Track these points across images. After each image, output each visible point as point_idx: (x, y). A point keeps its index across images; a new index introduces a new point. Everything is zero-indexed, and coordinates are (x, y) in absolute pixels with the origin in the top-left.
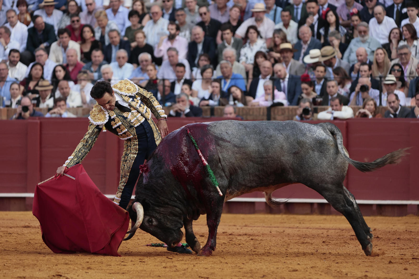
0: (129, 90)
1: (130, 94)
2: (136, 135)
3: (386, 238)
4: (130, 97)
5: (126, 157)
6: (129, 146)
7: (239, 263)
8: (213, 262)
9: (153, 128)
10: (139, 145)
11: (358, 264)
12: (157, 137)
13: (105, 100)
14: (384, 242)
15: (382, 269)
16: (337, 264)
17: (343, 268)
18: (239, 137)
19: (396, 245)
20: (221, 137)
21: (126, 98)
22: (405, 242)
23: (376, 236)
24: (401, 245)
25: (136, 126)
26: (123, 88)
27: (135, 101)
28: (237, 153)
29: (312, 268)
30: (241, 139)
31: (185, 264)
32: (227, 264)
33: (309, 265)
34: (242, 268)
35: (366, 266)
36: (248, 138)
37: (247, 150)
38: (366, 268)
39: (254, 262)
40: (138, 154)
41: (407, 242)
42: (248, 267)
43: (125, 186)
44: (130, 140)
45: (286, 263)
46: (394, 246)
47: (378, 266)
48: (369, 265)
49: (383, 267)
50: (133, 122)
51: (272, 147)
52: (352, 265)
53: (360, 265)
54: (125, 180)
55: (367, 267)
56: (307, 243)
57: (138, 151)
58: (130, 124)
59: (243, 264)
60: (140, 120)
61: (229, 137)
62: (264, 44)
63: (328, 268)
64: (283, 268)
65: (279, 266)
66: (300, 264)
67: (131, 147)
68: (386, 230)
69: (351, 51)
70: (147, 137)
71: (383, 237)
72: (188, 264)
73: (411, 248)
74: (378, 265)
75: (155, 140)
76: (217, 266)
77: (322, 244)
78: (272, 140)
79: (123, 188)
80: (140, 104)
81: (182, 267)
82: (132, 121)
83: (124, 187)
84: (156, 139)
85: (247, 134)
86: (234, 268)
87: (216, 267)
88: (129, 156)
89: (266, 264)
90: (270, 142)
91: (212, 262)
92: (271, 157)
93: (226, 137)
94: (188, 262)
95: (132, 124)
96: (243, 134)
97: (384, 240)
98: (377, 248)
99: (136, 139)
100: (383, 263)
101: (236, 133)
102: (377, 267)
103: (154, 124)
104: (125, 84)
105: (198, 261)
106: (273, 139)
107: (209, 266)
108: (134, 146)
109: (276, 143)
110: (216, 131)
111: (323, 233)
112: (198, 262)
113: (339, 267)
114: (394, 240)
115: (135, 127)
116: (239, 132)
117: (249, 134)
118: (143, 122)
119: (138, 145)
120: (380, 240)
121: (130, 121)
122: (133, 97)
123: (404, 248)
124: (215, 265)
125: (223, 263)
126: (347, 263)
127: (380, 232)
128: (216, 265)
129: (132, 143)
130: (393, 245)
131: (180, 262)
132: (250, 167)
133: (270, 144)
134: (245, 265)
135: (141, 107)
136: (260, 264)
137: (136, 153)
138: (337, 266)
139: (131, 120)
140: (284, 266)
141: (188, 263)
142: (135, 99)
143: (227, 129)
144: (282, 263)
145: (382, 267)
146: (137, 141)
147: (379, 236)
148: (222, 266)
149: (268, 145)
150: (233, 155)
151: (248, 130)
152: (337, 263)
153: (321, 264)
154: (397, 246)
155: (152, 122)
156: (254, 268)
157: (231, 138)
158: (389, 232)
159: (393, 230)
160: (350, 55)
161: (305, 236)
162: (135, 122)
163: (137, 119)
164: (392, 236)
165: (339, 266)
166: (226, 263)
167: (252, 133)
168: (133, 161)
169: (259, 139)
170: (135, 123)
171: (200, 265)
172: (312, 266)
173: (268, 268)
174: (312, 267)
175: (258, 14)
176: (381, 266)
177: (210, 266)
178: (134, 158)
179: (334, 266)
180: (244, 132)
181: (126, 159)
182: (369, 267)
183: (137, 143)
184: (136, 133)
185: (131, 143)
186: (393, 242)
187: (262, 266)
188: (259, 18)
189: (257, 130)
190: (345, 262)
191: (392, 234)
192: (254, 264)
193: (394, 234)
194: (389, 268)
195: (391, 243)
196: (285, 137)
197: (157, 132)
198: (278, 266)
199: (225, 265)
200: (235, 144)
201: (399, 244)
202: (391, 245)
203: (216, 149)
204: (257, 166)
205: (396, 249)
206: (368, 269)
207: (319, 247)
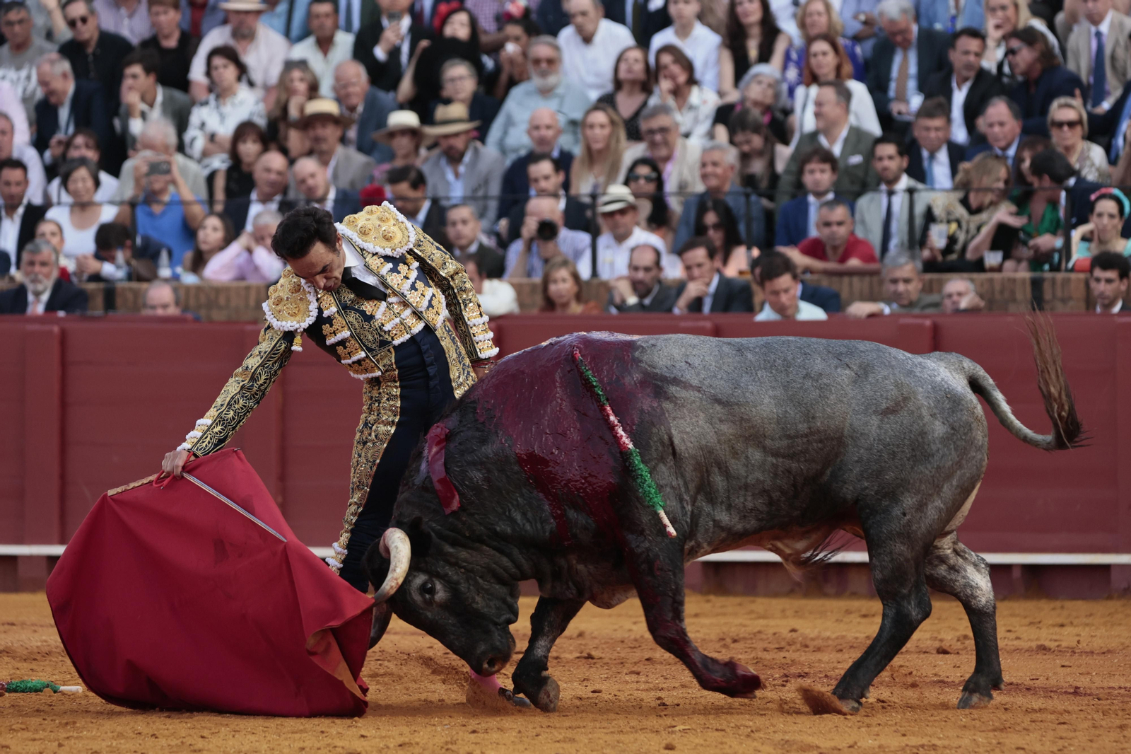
0: (387, 238)
1: (388, 252)
2: (395, 370)
3: (614, 658)
4: (387, 258)
5: (366, 432)
6: (376, 401)
7: (190, 735)
8: (115, 734)
9: (446, 351)
10: (402, 397)
11: (534, 734)
12: (459, 377)
13: (312, 265)
14: (607, 671)
15: (602, 748)
16: (473, 736)
17: (490, 747)
18: (725, 375)
19: (643, 679)
20: (673, 376)
21: (375, 262)
22: (666, 670)
23: (585, 655)
24: (657, 679)
25: (397, 342)
26: (373, 230)
27: (399, 272)
28: (721, 421)
29: (401, 748)
30: (734, 381)
31: (34, 740)
32: (157, 740)
33: (393, 739)
34: (200, 751)
35: (558, 739)
36: (752, 378)
37: (754, 413)
38: (558, 745)
39: (234, 733)
40: (399, 425)
41: (673, 669)
42: (217, 746)
43: (361, 515)
44: (375, 382)
45: (327, 734)
46: (637, 682)
47: (590, 739)
48: (564, 737)
49: (606, 742)
50: (389, 331)
51: (824, 402)
52: (516, 737)
53: (540, 737)
54: (360, 499)
55: (558, 742)
56: (385, 674)
57: (400, 416)
58: (380, 336)
59: (202, 737)
60: (409, 327)
61: (698, 374)
62: (257, 103)
63: (446, 747)
64: (319, 749)
65: (308, 744)
66: (367, 737)
67: (379, 403)
68: (614, 637)
69: (510, 123)
70: (427, 377)
71: (603, 655)
72: (41, 741)
73: (683, 686)
74: (590, 736)
75: (453, 385)
76: (127, 746)
77: (430, 677)
78: (825, 384)
79: (354, 521)
80: (415, 282)
81: (24, 749)
82: (387, 328)
83: (358, 516)
84: (456, 384)
85: (749, 369)
86: (175, 749)
87: (123, 747)
88: (374, 428)
89: (268, 738)
90: (817, 391)
91: (112, 732)
92: (819, 432)
93: (688, 377)
94: (41, 734)
95: (387, 337)
96: (735, 368)
97: (607, 664)
98: (587, 686)
99: (396, 382)
100: (605, 731)
101: (714, 364)
102: (586, 741)
103: (454, 338)
104: (381, 219)
105: (70, 731)
106: (825, 381)
107: (104, 744)
108: (388, 399)
109: (833, 391)
110: (656, 359)
111: (431, 647)
112: (71, 734)
113: (479, 743)
114: (636, 663)
115: (395, 347)
116: (723, 363)
117: (754, 368)
118: (418, 331)
119: (399, 399)
120: (595, 663)
121: (380, 327)
122: (396, 261)
123: (664, 686)
124: (120, 743)
125: (143, 737)
126: (502, 733)
127: (597, 641)
128: (122, 741)
129: (384, 392)
130: (634, 678)
131: (19, 734)
132: (753, 465)
133: (820, 396)
134: (207, 740)
135: (416, 293)
136: (253, 738)
137: (393, 421)
138: (474, 741)
139: (383, 325)
140: (322, 742)
141: (42, 737)
142: (402, 267)
143: (688, 353)
144: (314, 733)
145: (601, 741)
146: (396, 387)
147: (594, 653)
148: (140, 744)
149: (815, 399)
150: (711, 424)
151: (750, 356)
152: (474, 732)
153: (426, 737)
154: (644, 682)
155: (446, 333)
156: (233, 750)
157: (701, 380)
158: (623, 642)
159: (633, 637)
160: (505, 133)
161: (380, 656)
162: (394, 332)
163: (402, 324)
164: (631, 654)
165: (479, 741)
166: (152, 736)
167: (762, 366)
168: (385, 445)
169: (786, 384)
170: (396, 334)
171: (77, 741)
172: (400, 743)
173: (273, 749)
174: (400, 745)
175: (242, 16)
176: (599, 738)
177: (108, 746)
178: (389, 438)
179: (463, 740)
180: (739, 362)
181: (364, 438)
182: (565, 741)
183: (396, 392)
184: (395, 363)
185: (381, 391)
186: (633, 669)
187: (257, 744)
188: (246, 31)
189: (778, 357)
190: (496, 729)
191: (631, 648)
192: (234, 736)
193: (635, 647)
194: (623, 744)
195: (626, 674)
196: (859, 373)
197: (460, 363)
198: (304, 741)
199: (150, 742)
200: (714, 396)
201: (650, 674)
202: (627, 678)
203: (662, 408)
204: (774, 461)
205: (642, 690)
206: (563, 748)
207: (422, 686)
